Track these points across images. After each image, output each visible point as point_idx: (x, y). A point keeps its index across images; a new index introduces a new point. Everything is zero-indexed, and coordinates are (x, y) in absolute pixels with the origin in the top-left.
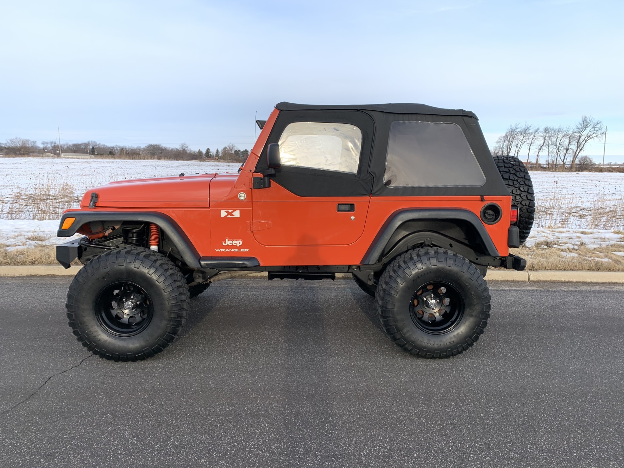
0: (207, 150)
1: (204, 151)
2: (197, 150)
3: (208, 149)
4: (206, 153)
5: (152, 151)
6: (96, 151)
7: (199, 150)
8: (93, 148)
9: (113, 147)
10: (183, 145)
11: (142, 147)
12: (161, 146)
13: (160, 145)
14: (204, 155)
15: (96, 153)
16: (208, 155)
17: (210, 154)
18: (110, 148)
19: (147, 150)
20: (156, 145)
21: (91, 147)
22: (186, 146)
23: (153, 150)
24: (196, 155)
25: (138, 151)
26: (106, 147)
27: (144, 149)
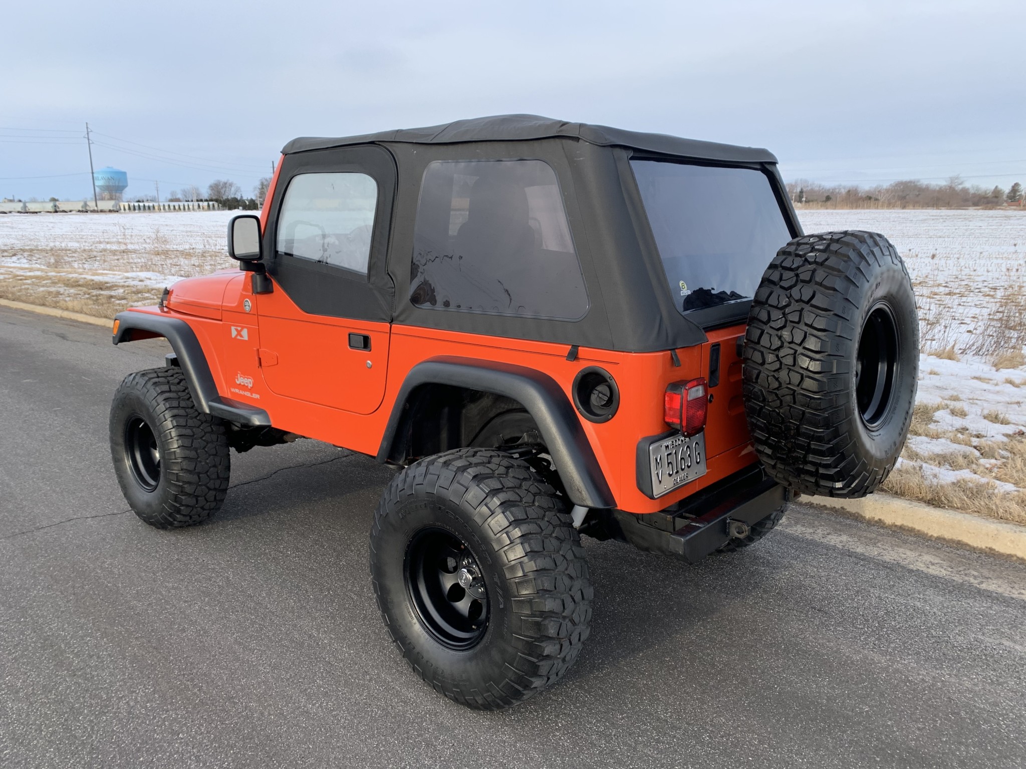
0: (1013, 187)
1: (1006, 189)
2: (993, 188)
3: (1016, 185)
4: (1009, 193)
5: (901, 194)
6: (804, 196)
7: (996, 187)
8: (801, 192)
9: (834, 189)
10: (952, 179)
11: (885, 187)
12: (918, 184)
13: (918, 181)
14: (1005, 197)
15: (804, 199)
16: (1014, 197)
17: (1019, 193)
18: (829, 190)
19: (892, 192)
20: (910, 182)
21: (799, 190)
22: (960, 182)
23: (903, 191)
24: (988, 197)
25: (877, 193)
26: (823, 189)
27: (887, 191)
